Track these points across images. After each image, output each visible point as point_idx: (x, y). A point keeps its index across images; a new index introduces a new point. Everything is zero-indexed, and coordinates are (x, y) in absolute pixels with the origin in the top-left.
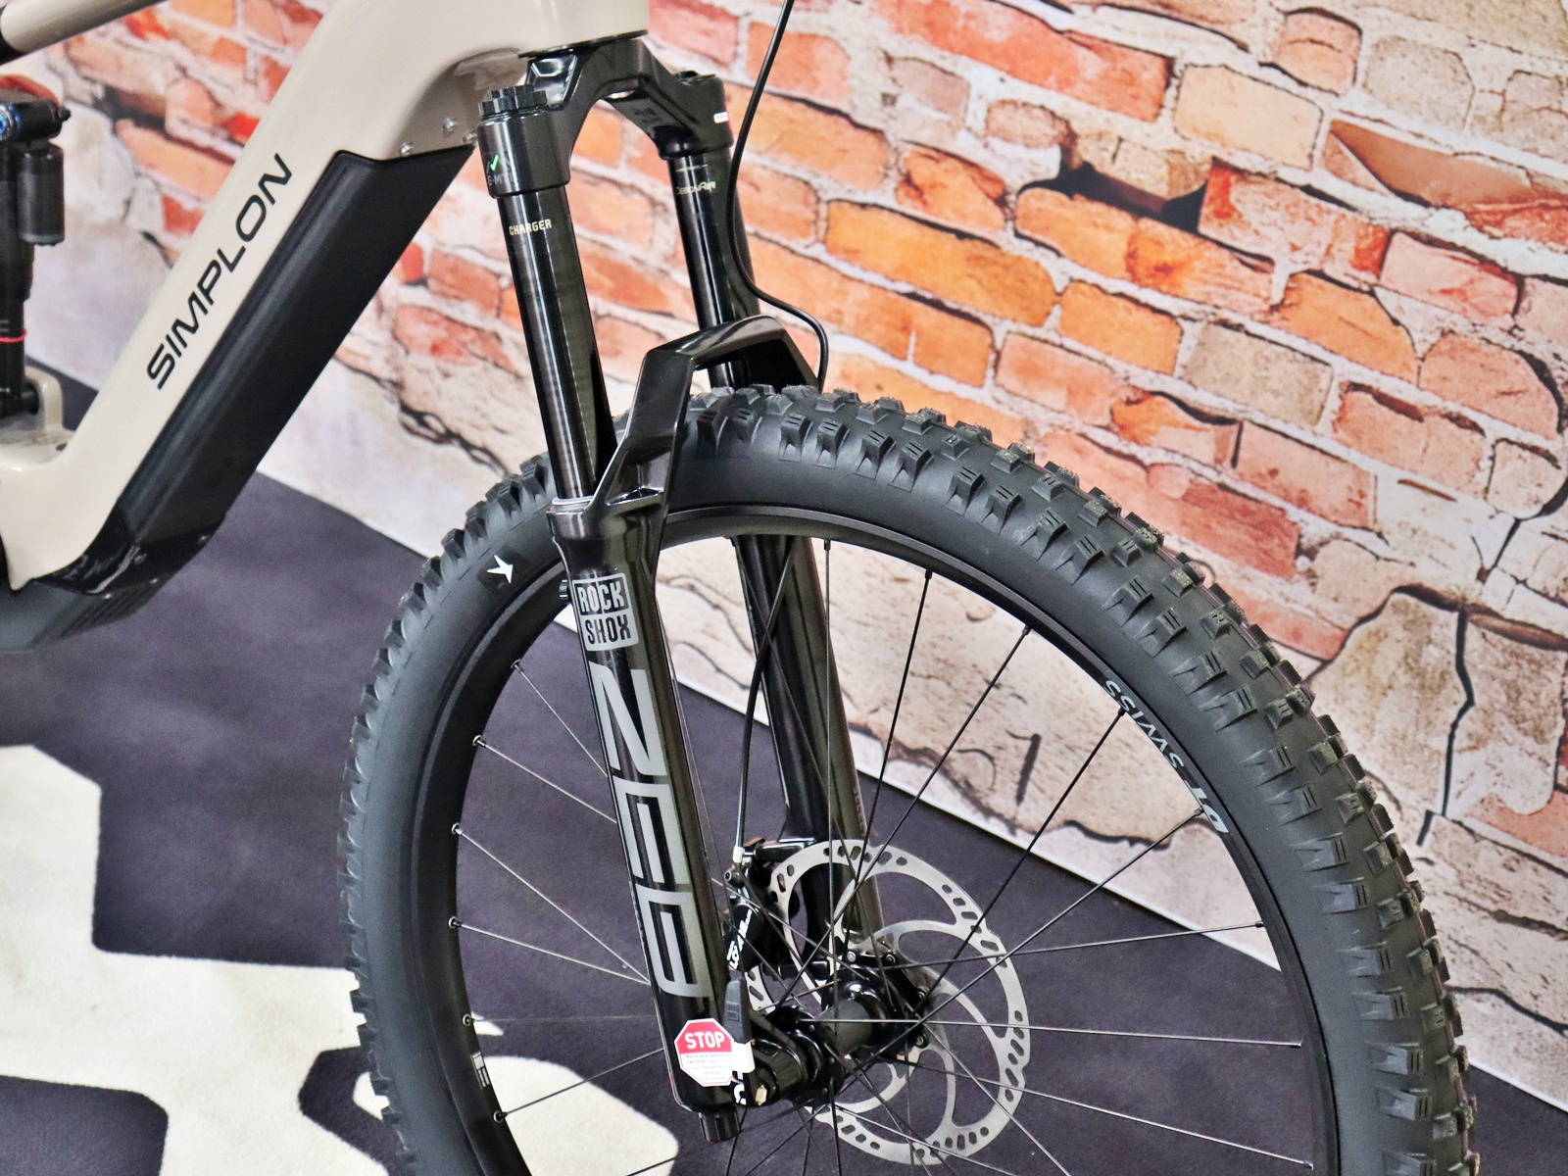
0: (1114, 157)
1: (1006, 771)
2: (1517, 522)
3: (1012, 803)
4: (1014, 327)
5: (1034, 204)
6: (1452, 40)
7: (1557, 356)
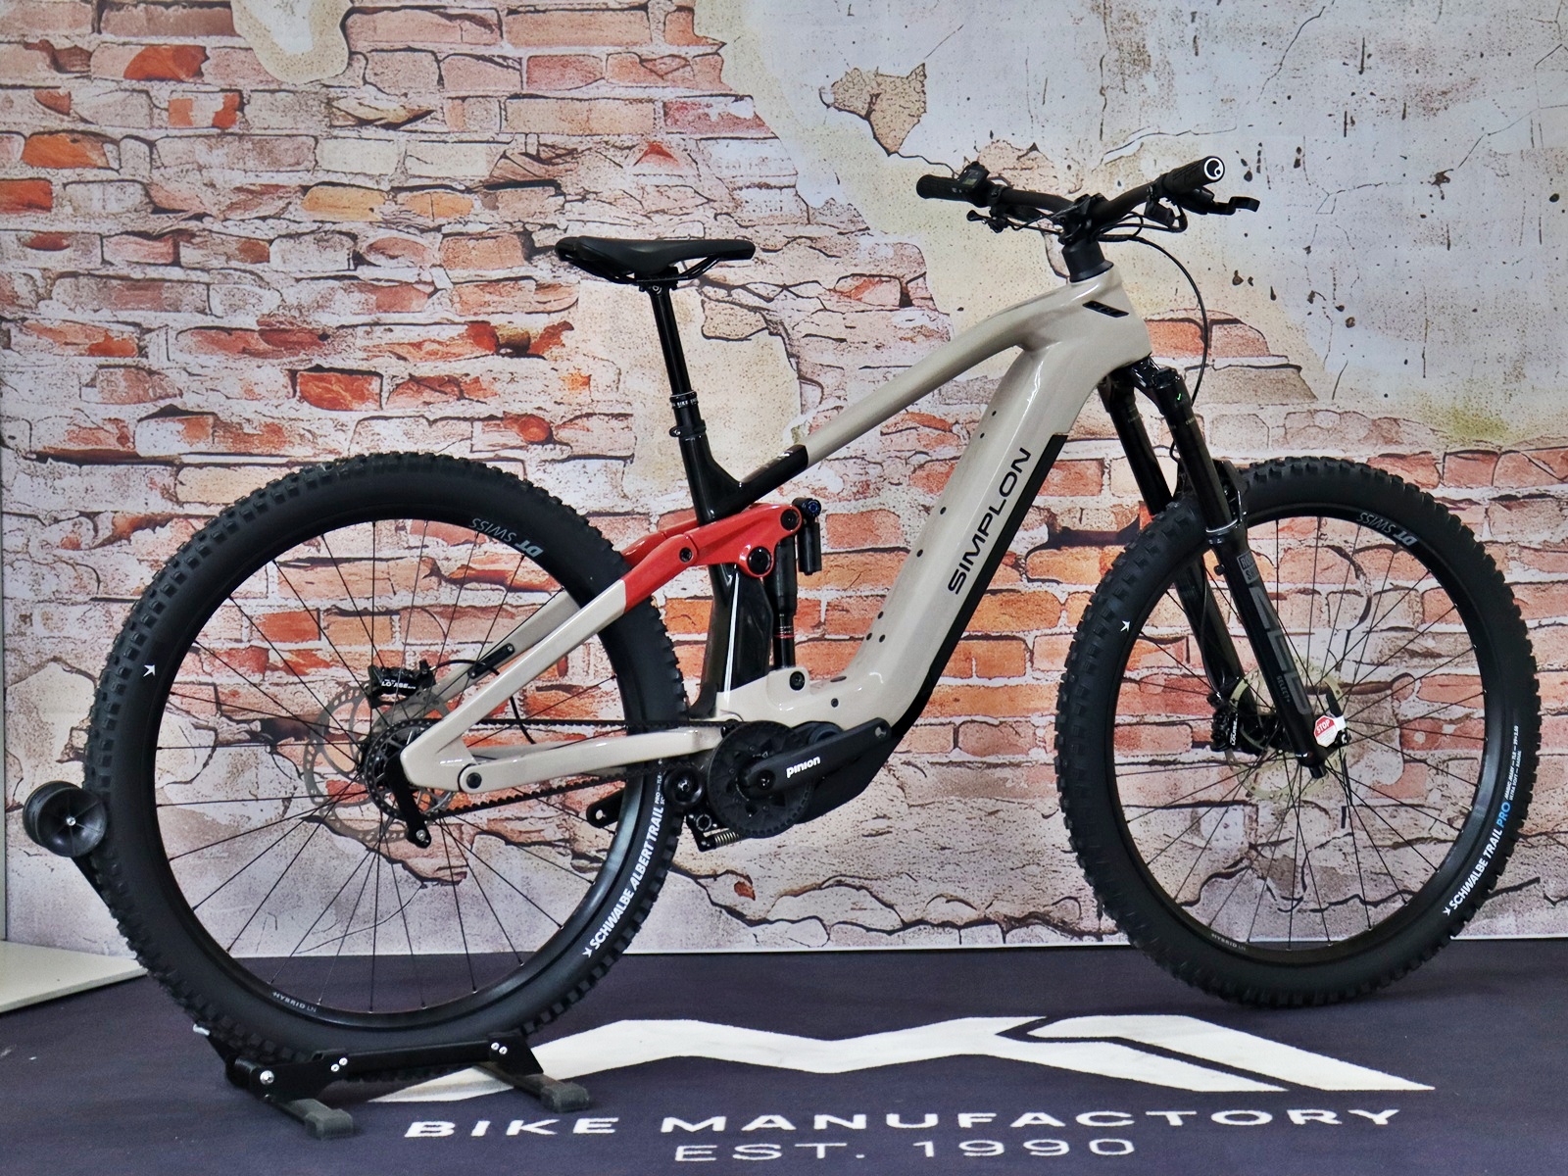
0: (1080, 520)
1: (1088, 902)
2: (1349, 632)
3: (1096, 921)
4: (1039, 633)
5: (1037, 560)
6: (1252, 408)
7: (1346, 542)
